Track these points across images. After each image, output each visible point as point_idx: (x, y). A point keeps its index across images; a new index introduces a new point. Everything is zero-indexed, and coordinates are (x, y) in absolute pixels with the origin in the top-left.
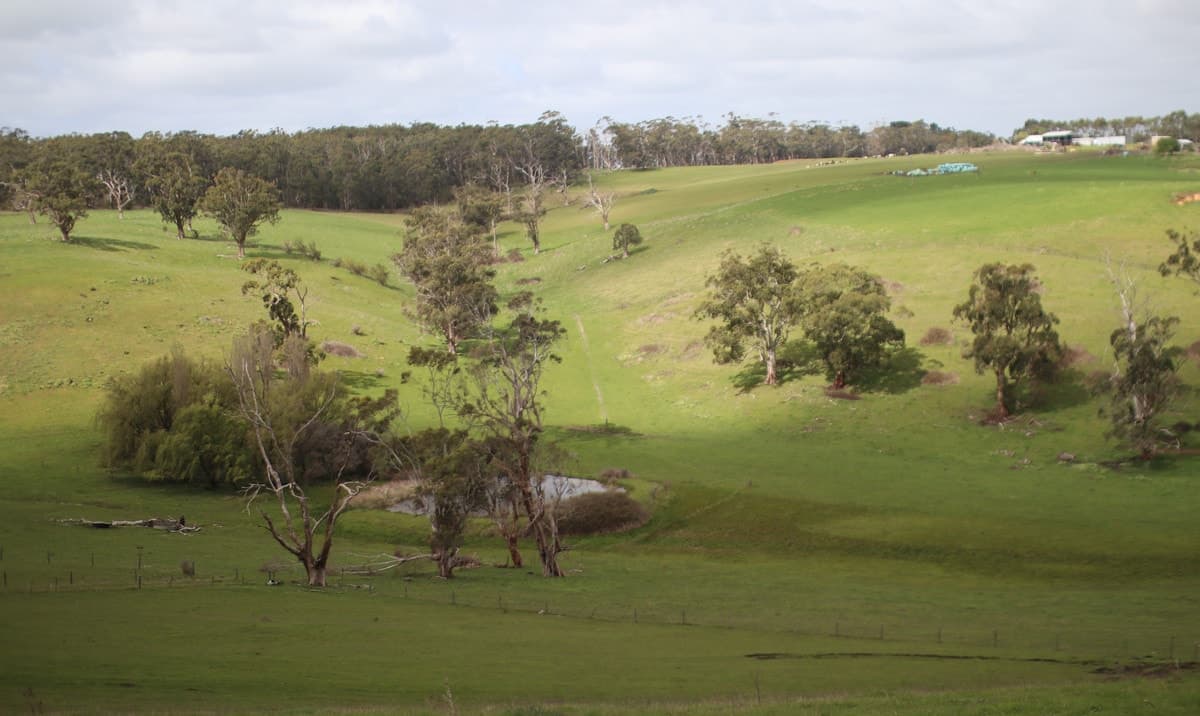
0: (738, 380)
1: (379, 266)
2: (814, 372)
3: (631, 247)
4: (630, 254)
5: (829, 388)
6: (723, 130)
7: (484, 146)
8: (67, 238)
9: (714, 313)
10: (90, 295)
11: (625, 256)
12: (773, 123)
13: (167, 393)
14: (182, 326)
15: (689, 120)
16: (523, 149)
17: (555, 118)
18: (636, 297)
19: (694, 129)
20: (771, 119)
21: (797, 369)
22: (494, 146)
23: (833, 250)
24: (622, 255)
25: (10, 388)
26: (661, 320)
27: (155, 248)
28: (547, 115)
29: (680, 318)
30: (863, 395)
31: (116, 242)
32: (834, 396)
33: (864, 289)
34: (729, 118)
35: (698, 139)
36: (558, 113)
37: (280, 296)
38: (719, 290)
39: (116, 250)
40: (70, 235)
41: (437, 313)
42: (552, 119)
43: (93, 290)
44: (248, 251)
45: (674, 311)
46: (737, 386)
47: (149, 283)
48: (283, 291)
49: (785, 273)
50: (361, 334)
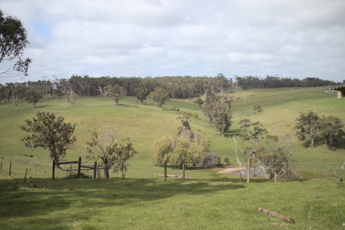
0: (304, 145)
1: (196, 113)
2: (323, 144)
3: (258, 110)
4: (258, 112)
5: (329, 147)
6: (265, 79)
7: (206, 82)
8: (117, 104)
9: (298, 128)
10: (132, 118)
11: (257, 112)
12: (277, 78)
13: (170, 144)
14: (157, 127)
15: (256, 76)
16: (216, 83)
17: (222, 75)
18: (265, 123)
19: (258, 79)
20: (277, 76)
21: (319, 143)
22: (210, 82)
23: (320, 112)
24: (256, 112)
25: (118, 142)
26: (276, 129)
27: (139, 107)
28: (220, 74)
29: (281, 129)
30: (337, 149)
31: (129, 105)
32: (330, 150)
33: (337, 122)
34: (267, 76)
35: (259, 81)
36: (222, 74)
37: (186, 121)
38: (299, 122)
39: (130, 107)
40: (118, 103)
41: (220, 126)
42: (221, 75)
43: (132, 117)
44: (162, 108)
45: (279, 127)
46: (303, 147)
47: (146, 116)
48: (187, 119)
49: (316, 118)
50: (200, 131)
